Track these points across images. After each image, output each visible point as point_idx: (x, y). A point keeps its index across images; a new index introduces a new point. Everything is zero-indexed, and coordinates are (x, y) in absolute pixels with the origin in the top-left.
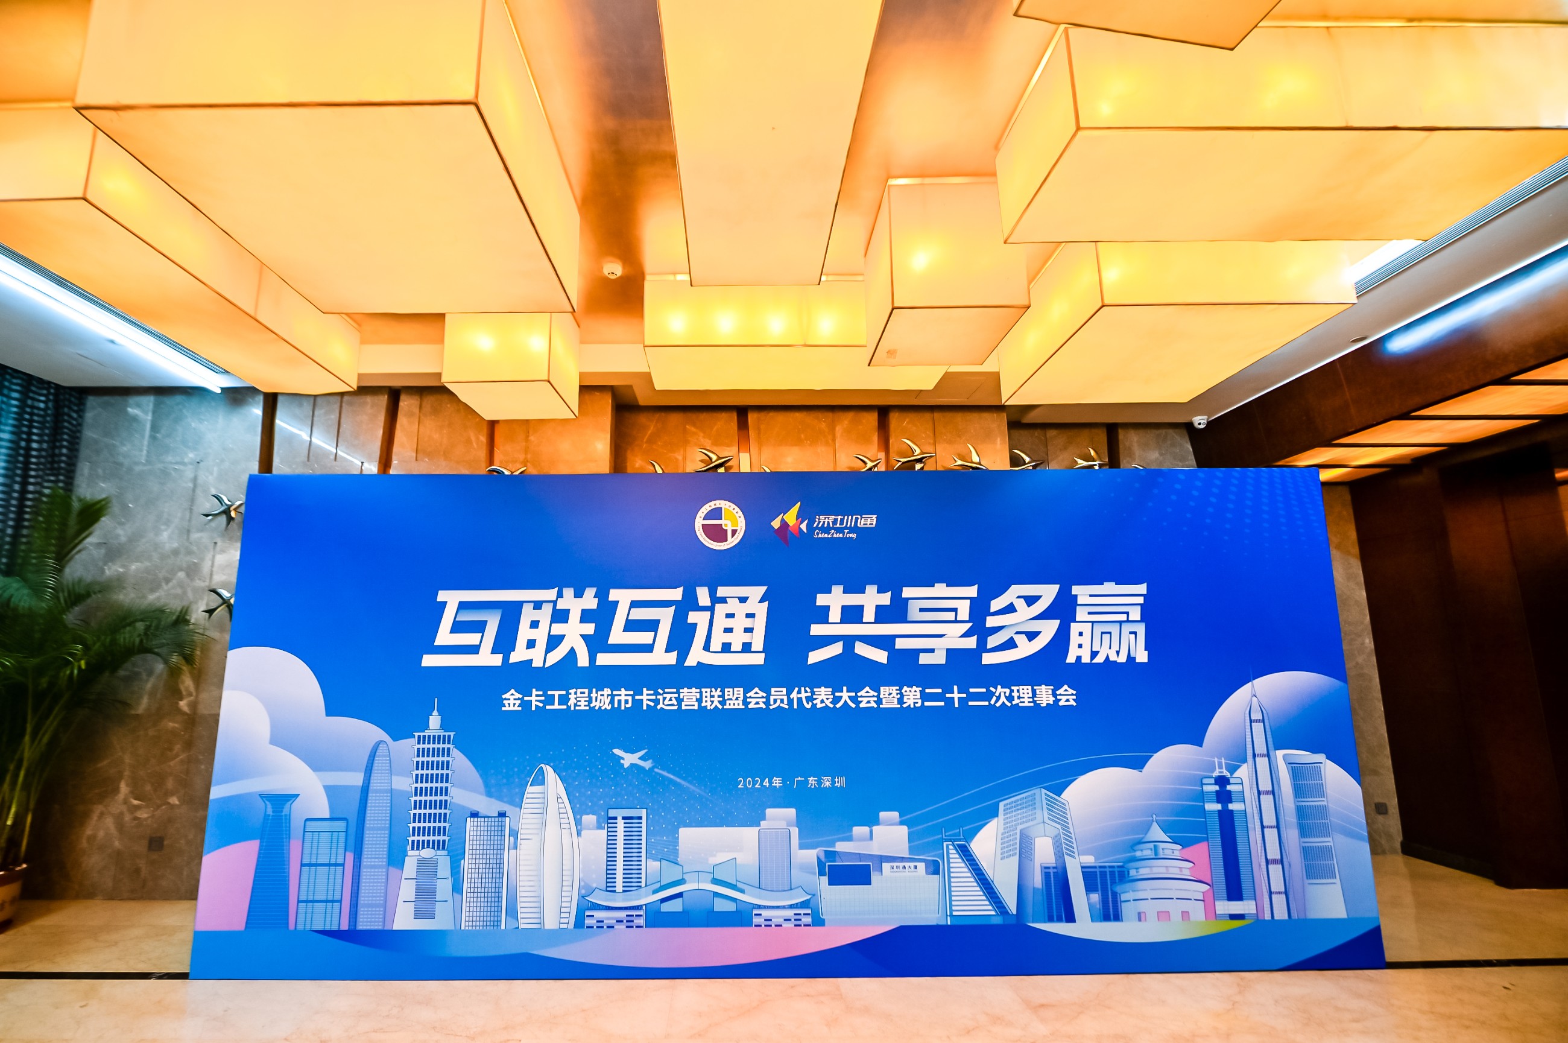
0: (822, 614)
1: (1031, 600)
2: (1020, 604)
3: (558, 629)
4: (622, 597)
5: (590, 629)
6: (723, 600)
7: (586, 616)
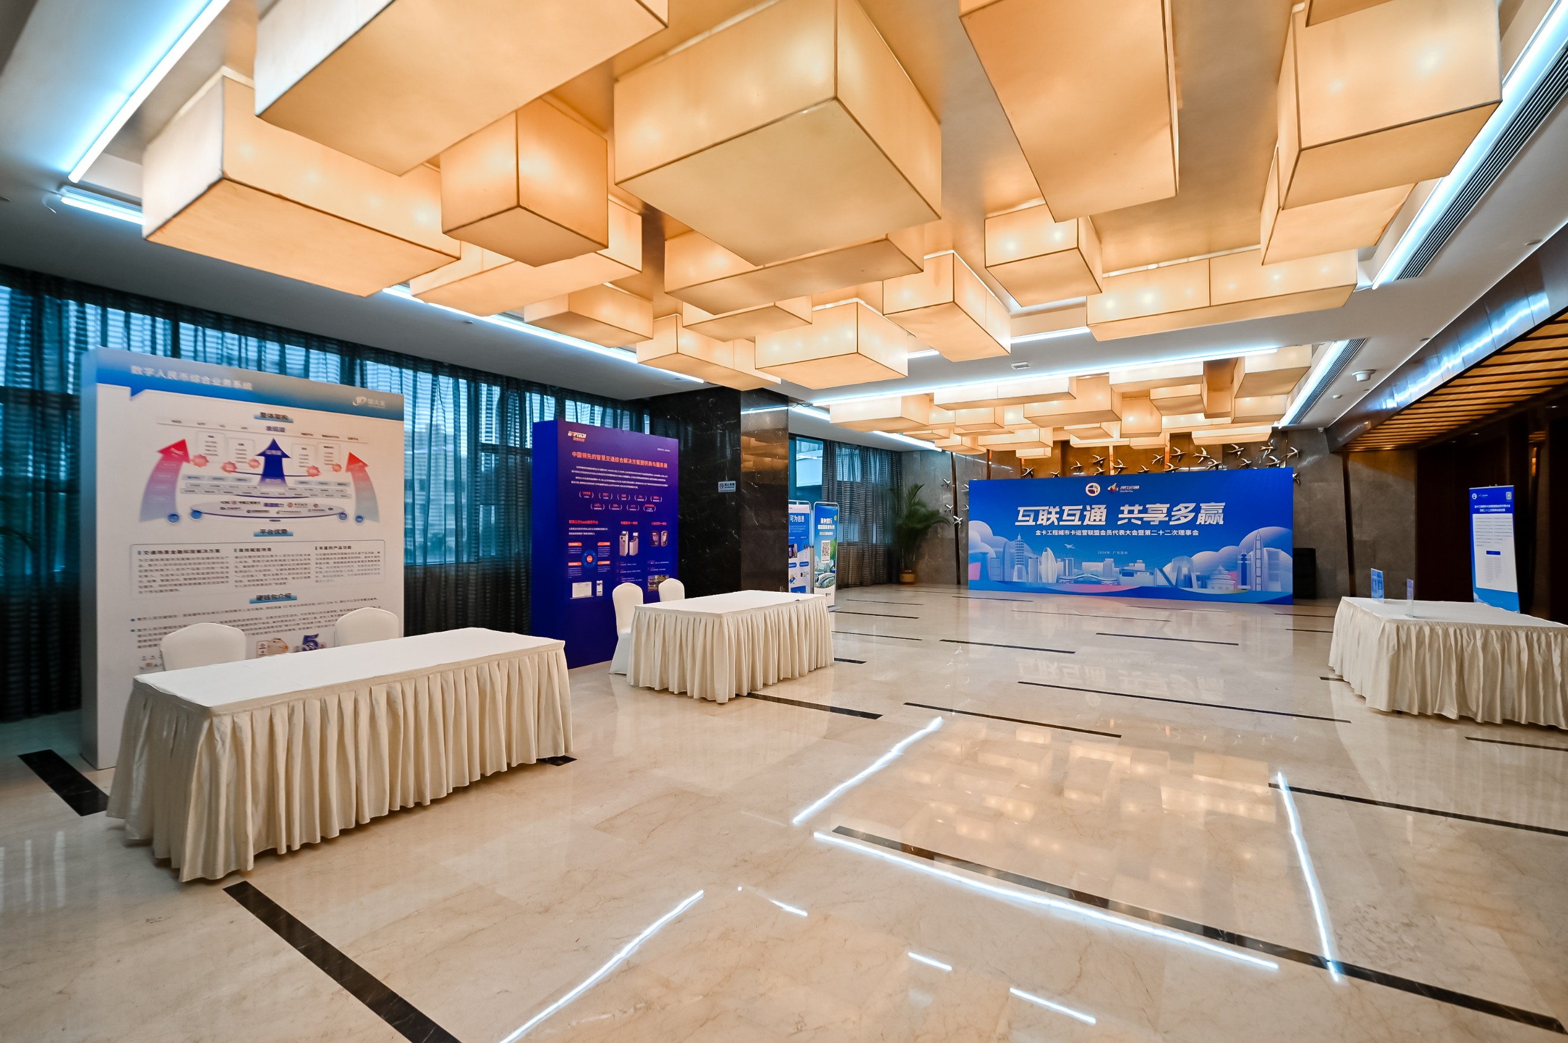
0: (1122, 512)
1: (1186, 508)
2: (1183, 509)
3: (1049, 516)
4: (1066, 508)
5: (1058, 516)
6: (1094, 509)
7: (1056, 513)
